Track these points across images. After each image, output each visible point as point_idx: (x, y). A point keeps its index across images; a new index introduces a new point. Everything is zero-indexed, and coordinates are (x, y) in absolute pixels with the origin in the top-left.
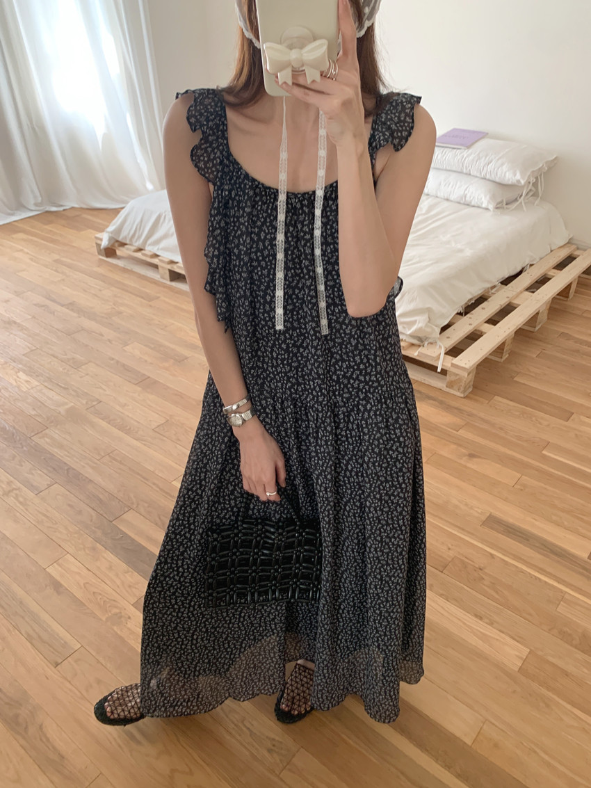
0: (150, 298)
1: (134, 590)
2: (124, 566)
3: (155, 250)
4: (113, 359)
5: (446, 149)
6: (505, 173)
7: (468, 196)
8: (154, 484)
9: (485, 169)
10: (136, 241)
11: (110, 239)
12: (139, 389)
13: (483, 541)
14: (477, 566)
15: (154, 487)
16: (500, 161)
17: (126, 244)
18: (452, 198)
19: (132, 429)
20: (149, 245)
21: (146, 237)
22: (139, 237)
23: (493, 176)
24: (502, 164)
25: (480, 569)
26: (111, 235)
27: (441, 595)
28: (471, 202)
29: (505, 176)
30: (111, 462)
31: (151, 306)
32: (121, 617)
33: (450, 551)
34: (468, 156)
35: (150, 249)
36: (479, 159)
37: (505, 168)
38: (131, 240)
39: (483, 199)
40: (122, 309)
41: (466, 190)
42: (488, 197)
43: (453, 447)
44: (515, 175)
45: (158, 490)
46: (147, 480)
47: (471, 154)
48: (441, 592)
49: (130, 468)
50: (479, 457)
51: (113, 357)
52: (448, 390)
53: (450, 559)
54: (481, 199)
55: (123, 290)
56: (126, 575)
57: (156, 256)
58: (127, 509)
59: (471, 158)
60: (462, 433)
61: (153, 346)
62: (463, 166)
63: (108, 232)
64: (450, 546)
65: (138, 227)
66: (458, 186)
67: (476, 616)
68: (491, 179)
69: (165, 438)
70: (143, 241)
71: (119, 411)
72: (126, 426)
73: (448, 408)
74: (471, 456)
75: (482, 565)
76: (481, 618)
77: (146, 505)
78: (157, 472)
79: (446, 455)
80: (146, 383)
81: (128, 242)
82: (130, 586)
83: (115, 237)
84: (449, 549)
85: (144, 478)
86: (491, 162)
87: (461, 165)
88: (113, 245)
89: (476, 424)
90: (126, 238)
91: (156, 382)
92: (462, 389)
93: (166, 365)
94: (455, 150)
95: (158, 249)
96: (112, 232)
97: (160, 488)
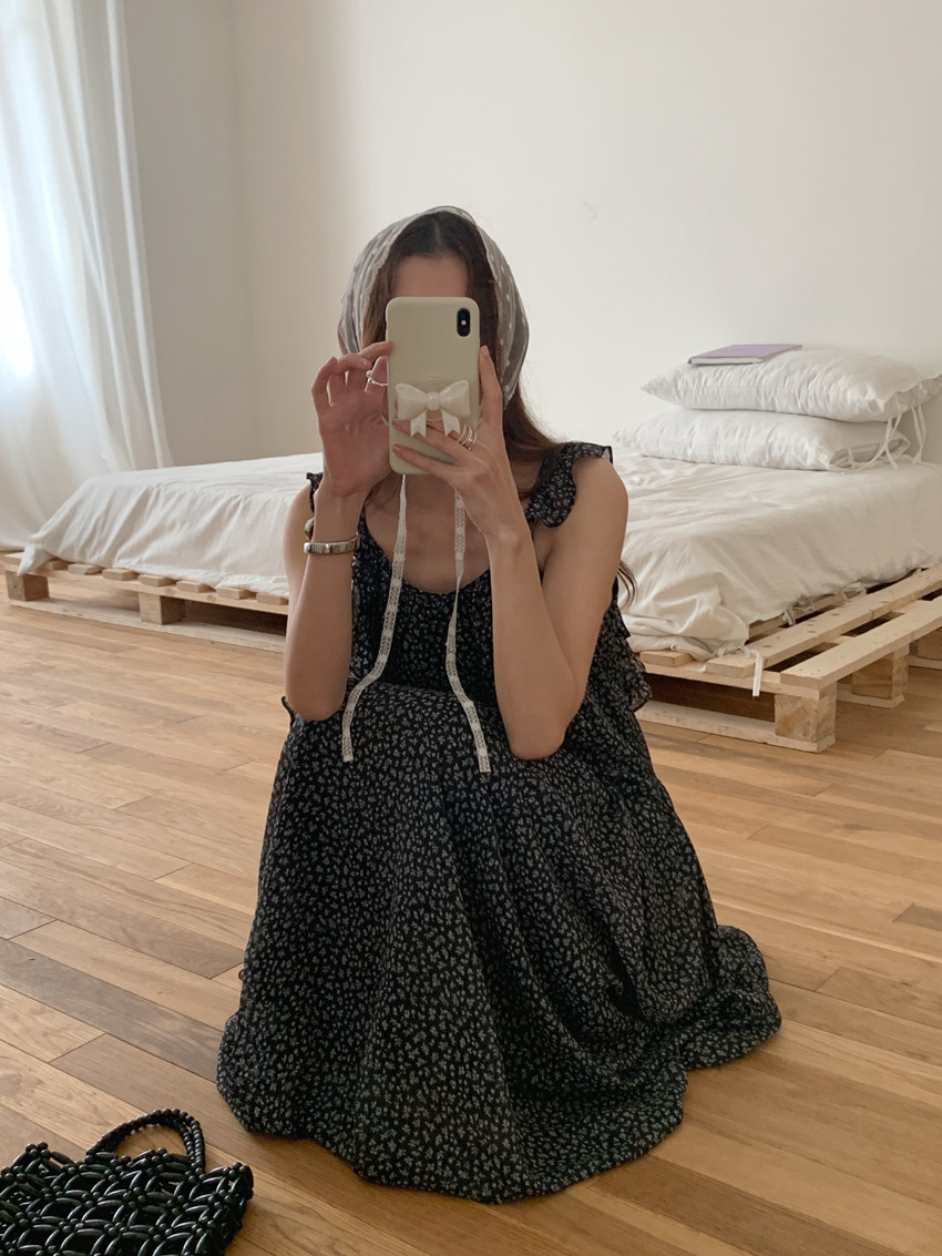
0: (116, 649)
1: (53, 1039)
2: (34, 1004)
3: (132, 564)
4: (30, 723)
5: (721, 368)
6: (845, 392)
7: (776, 446)
8: (113, 883)
9: (803, 391)
10: (94, 553)
11: (38, 554)
12: (84, 758)
13: (902, 943)
14: (898, 980)
15: (114, 888)
16: (830, 374)
17: (72, 563)
18: (743, 456)
19: (66, 810)
20: (119, 559)
21: (114, 542)
22: (100, 545)
23: (820, 403)
24: (836, 378)
25: (907, 984)
26: (40, 546)
27: (819, 1026)
28: (782, 460)
29: (844, 399)
30: (13, 855)
31: (118, 658)
32: (19, 1082)
33: (829, 961)
34: (766, 373)
35: (121, 564)
36: (789, 374)
37: (843, 383)
38: (83, 552)
39: (807, 447)
40: (54, 663)
41: (769, 436)
42: (816, 441)
43: (806, 816)
44: (864, 396)
45: (123, 891)
46: (97, 878)
47: (772, 369)
48: (818, 1020)
49: (57, 863)
50: (871, 829)
51: (32, 720)
52: (782, 741)
53: (831, 973)
54: (803, 447)
55: (59, 640)
56: (37, 1017)
57: (135, 575)
58: (45, 920)
59: (773, 374)
60: (823, 797)
61: (119, 705)
62: (758, 392)
63: (37, 542)
64: (827, 954)
65: (100, 523)
66: (752, 431)
67: (910, 1054)
68: (817, 412)
69: (141, 821)
70: (109, 550)
71: (37, 787)
72: (54, 807)
73: (787, 767)
74: (851, 827)
75: (910, 979)
76: (924, 1058)
77: (92, 913)
78: (119, 867)
79: (792, 827)
80: (100, 751)
81: (76, 557)
82: (45, 1034)
83: (48, 550)
84: (825, 957)
85: (89, 875)
86: (814, 376)
87: (754, 390)
88: (42, 568)
89: (853, 786)
90: (71, 548)
91: (122, 749)
92: (812, 731)
93: (148, 727)
94: (740, 367)
95: (140, 562)
96: (42, 540)
97: (126, 889)
